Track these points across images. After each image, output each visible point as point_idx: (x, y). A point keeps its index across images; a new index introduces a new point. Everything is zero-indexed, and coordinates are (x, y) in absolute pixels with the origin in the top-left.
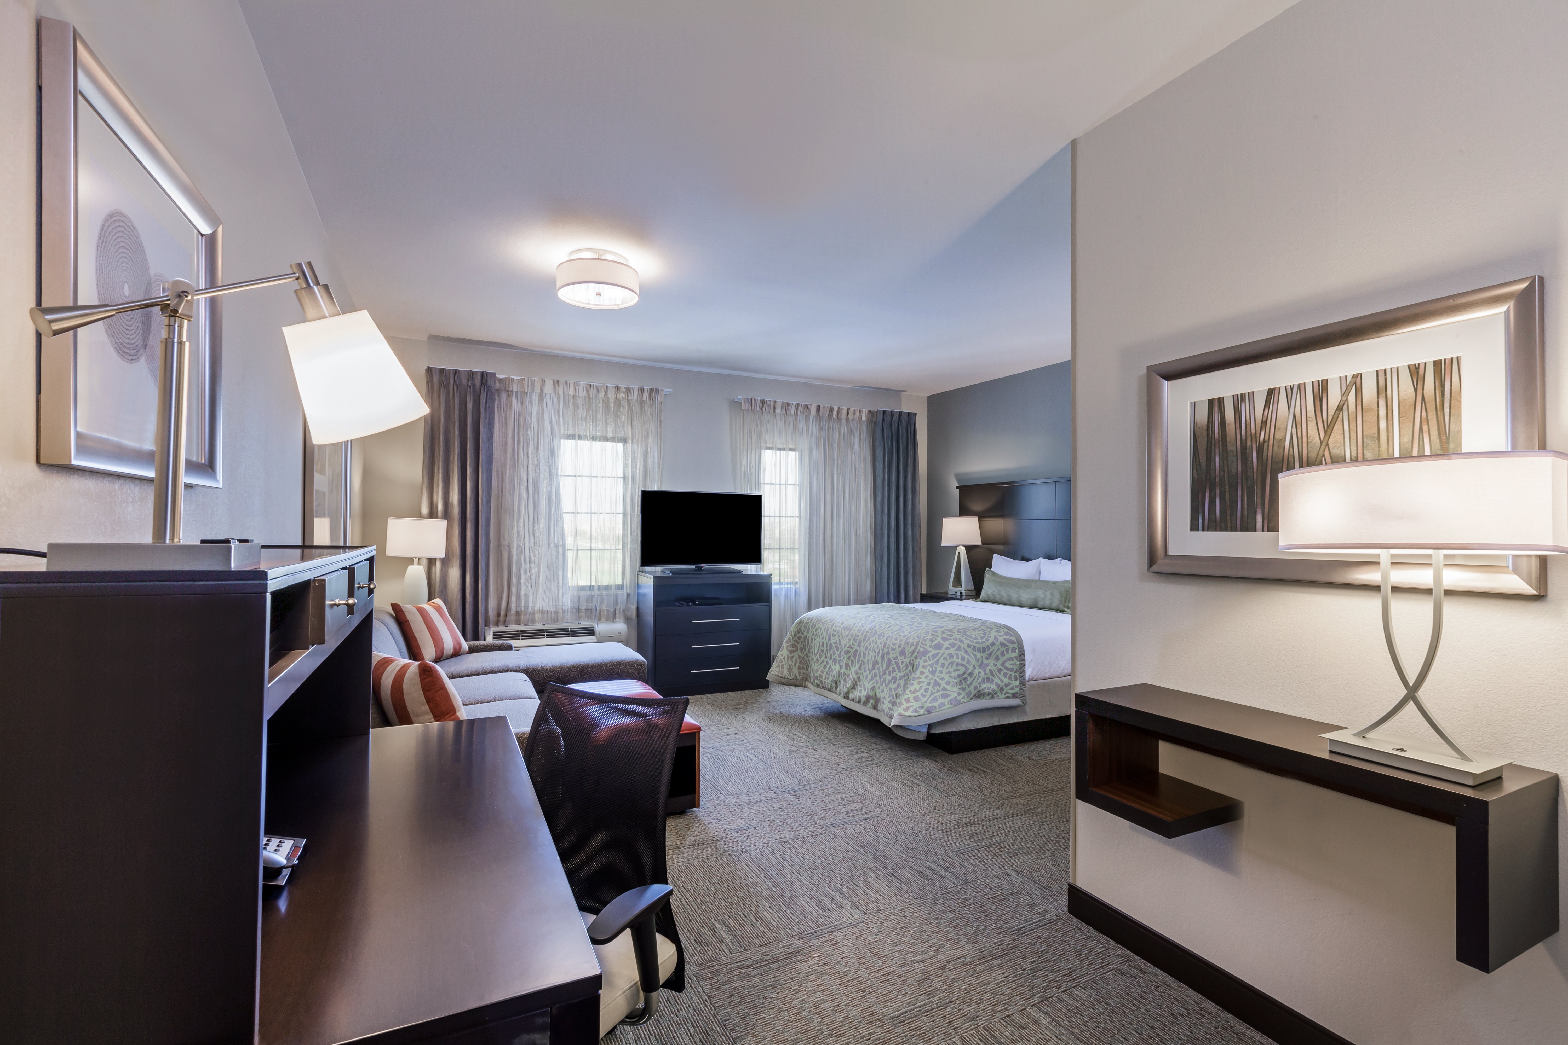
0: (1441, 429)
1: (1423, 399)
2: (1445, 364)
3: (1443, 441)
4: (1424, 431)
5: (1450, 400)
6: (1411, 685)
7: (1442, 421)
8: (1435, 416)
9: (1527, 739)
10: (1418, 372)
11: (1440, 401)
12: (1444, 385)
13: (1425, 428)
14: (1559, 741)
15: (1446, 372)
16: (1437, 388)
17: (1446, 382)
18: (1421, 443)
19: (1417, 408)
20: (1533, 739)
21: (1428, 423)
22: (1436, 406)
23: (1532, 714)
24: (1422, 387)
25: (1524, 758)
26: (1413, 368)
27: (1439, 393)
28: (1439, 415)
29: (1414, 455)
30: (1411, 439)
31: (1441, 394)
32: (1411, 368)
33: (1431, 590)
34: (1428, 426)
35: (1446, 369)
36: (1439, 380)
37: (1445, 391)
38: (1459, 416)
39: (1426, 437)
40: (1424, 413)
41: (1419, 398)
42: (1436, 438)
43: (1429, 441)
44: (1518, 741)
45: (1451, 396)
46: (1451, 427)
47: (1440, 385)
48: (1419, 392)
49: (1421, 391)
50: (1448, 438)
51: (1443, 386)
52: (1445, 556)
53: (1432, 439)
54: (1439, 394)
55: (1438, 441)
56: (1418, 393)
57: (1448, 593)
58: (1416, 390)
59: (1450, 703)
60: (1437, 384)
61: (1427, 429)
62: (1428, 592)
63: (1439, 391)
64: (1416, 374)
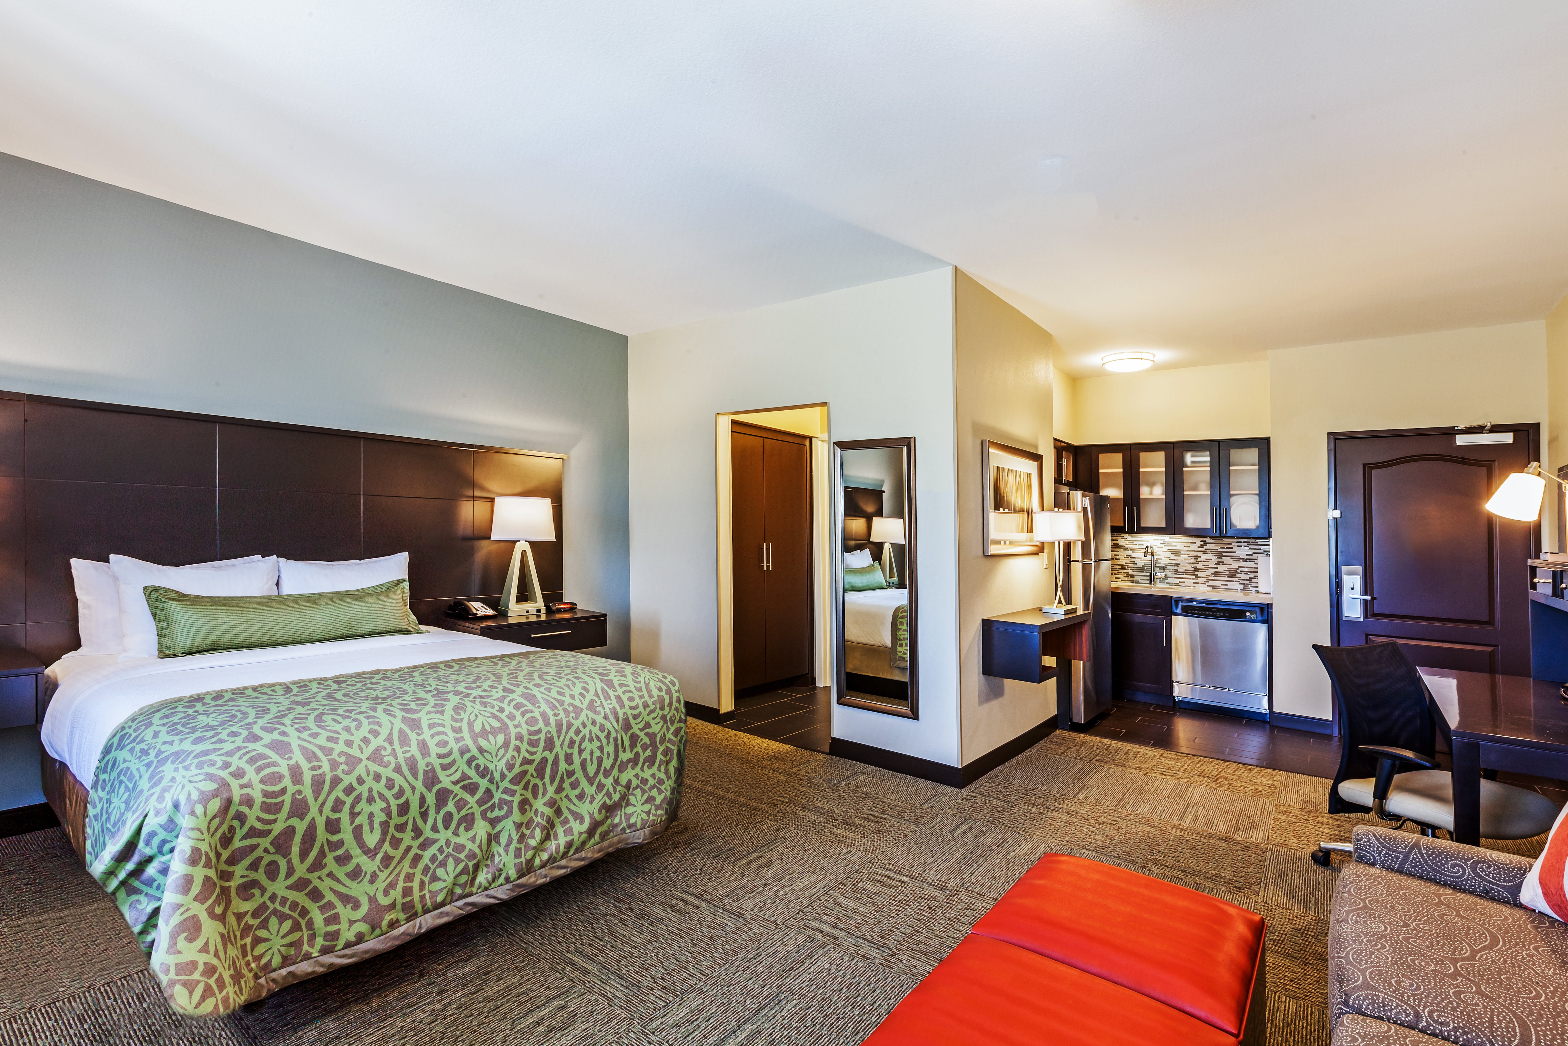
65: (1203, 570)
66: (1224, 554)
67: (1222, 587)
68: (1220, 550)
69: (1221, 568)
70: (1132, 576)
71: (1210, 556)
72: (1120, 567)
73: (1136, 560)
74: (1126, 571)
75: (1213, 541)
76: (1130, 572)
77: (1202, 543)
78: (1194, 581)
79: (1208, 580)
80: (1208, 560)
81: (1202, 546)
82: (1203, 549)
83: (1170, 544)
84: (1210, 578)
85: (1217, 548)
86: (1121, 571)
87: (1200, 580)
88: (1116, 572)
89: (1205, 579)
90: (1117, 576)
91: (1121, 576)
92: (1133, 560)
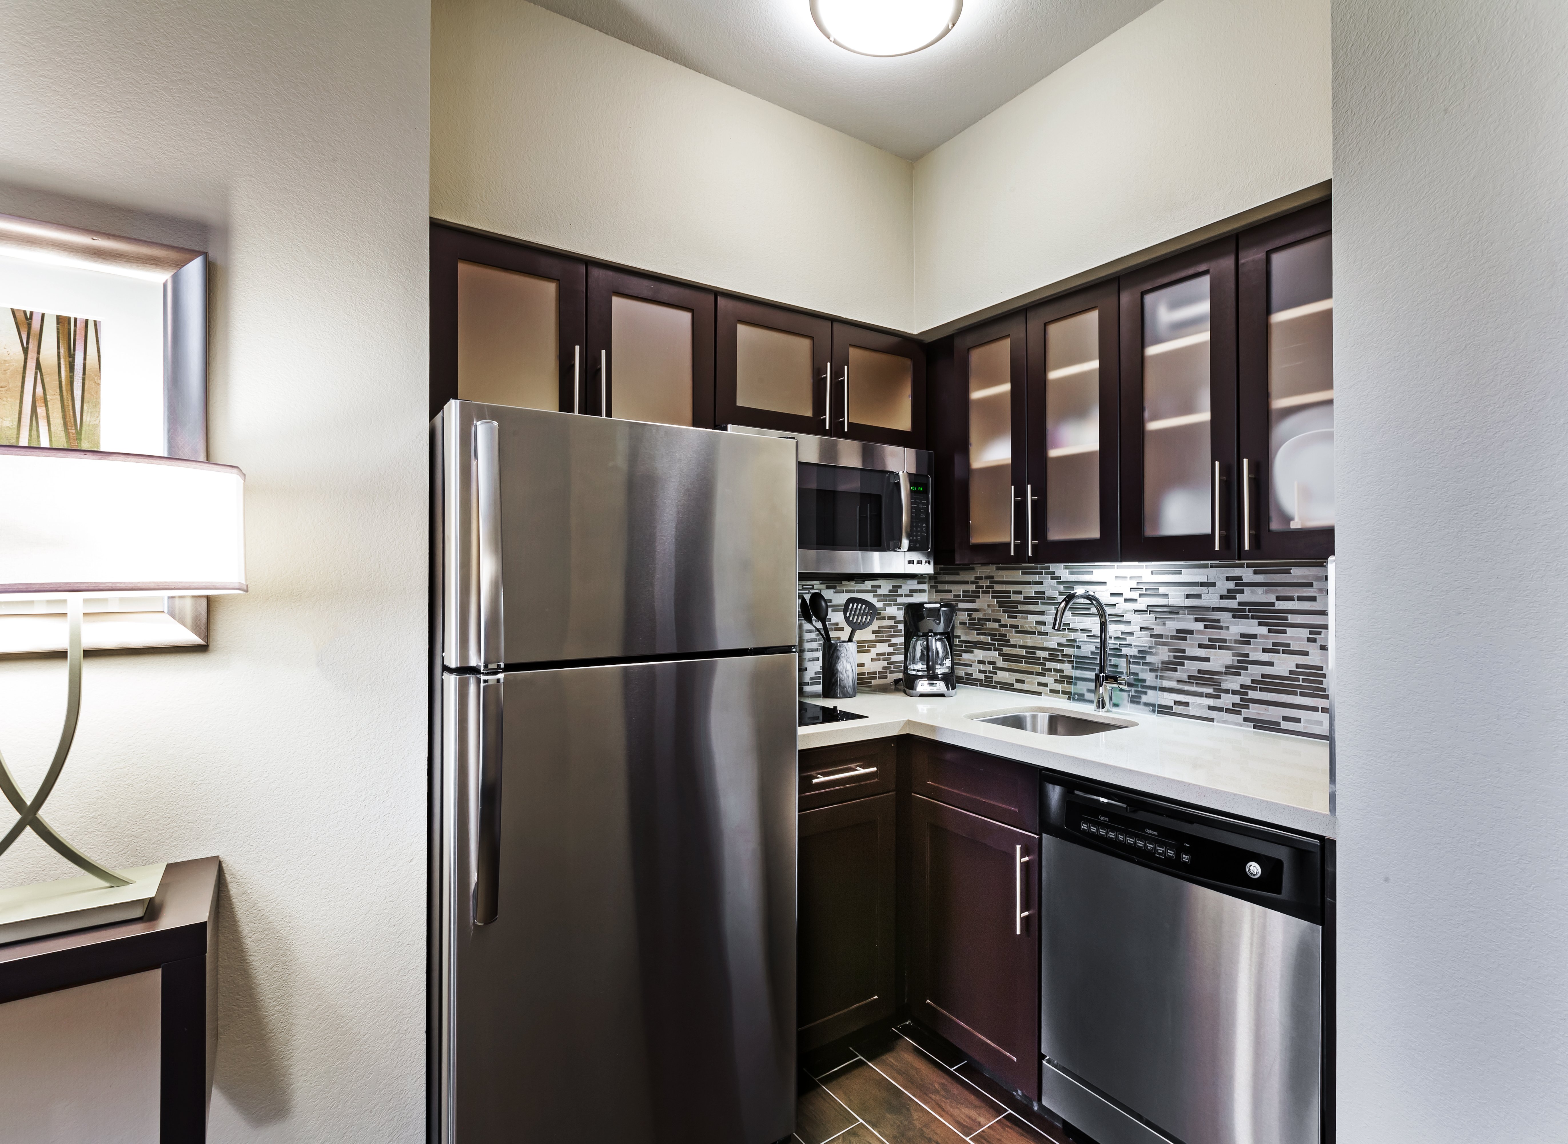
0: (68, 417)
1: (38, 366)
2: (75, 325)
3: (71, 435)
4: (39, 416)
5: (84, 379)
6: (29, 803)
7: (71, 407)
8: (58, 397)
9: (183, 827)
10: (29, 326)
11: (66, 377)
12: (74, 355)
13: (41, 411)
14: (220, 816)
15: (77, 338)
16: (62, 357)
17: (76, 351)
18: (34, 433)
19: (27, 379)
20: (190, 824)
21: (46, 406)
22: (60, 382)
23: (190, 794)
24: (36, 349)
25: (179, 851)
26: (20, 316)
27: (65, 365)
28: (65, 397)
29: (21, 444)
30: (16, 423)
31: (68, 366)
32: (17, 315)
33: (66, 652)
34: (47, 410)
35: (77, 333)
36: (66, 346)
37: (76, 364)
38: (97, 404)
39: (43, 424)
40: (39, 389)
41: (31, 364)
42: (60, 429)
43: (48, 431)
44: (172, 833)
45: (84, 373)
46: (84, 417)
47: (67, 354)
48: (32, 355)
49: (35, 355)
50: (79, 433)
51: (71, 356)
52: (86, 601)
53: (52, 430)
54: (66, 367)
55: (63, 434)
56: (29, 356)
57: (89, 654)
58: (26, 351)
59: (78, 811)
60: (62, 351)
61: (45, 414)
62: (61, 655)
63: (65, 361)
64: (26, 326)
65: (1233, 670)
66: (1291, 618)
67: (1284, 725)
68: (1280, 605)
69: (1283, 665)
70: (1069, 680)
71: (1251, 626)
72: (1045, 654)
73: (1080, 637)
74: (1058, 666)
75: (1260, 578)
76: (1067, 668)
77: (1231, 585)
78: (1211, 702)
79: (1246, 703)
80: (1246, 639)
81: (1230, 595)
82: (1233, 604)
83: (1149, 591)
84: (1252, 694)
85: (1272, 598)
86: (1049, 665)
87: (1227, 700)
88: (1039, 668)
89: (1237, 699)
90: (1041, 679)
91: (1049, 680)
92: (1073, 636)
